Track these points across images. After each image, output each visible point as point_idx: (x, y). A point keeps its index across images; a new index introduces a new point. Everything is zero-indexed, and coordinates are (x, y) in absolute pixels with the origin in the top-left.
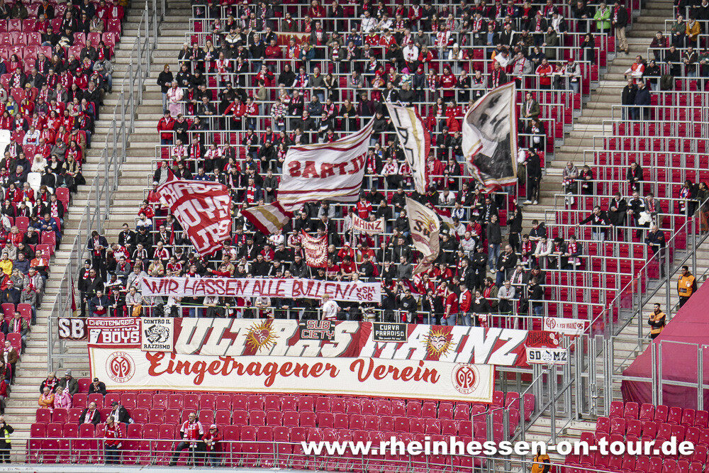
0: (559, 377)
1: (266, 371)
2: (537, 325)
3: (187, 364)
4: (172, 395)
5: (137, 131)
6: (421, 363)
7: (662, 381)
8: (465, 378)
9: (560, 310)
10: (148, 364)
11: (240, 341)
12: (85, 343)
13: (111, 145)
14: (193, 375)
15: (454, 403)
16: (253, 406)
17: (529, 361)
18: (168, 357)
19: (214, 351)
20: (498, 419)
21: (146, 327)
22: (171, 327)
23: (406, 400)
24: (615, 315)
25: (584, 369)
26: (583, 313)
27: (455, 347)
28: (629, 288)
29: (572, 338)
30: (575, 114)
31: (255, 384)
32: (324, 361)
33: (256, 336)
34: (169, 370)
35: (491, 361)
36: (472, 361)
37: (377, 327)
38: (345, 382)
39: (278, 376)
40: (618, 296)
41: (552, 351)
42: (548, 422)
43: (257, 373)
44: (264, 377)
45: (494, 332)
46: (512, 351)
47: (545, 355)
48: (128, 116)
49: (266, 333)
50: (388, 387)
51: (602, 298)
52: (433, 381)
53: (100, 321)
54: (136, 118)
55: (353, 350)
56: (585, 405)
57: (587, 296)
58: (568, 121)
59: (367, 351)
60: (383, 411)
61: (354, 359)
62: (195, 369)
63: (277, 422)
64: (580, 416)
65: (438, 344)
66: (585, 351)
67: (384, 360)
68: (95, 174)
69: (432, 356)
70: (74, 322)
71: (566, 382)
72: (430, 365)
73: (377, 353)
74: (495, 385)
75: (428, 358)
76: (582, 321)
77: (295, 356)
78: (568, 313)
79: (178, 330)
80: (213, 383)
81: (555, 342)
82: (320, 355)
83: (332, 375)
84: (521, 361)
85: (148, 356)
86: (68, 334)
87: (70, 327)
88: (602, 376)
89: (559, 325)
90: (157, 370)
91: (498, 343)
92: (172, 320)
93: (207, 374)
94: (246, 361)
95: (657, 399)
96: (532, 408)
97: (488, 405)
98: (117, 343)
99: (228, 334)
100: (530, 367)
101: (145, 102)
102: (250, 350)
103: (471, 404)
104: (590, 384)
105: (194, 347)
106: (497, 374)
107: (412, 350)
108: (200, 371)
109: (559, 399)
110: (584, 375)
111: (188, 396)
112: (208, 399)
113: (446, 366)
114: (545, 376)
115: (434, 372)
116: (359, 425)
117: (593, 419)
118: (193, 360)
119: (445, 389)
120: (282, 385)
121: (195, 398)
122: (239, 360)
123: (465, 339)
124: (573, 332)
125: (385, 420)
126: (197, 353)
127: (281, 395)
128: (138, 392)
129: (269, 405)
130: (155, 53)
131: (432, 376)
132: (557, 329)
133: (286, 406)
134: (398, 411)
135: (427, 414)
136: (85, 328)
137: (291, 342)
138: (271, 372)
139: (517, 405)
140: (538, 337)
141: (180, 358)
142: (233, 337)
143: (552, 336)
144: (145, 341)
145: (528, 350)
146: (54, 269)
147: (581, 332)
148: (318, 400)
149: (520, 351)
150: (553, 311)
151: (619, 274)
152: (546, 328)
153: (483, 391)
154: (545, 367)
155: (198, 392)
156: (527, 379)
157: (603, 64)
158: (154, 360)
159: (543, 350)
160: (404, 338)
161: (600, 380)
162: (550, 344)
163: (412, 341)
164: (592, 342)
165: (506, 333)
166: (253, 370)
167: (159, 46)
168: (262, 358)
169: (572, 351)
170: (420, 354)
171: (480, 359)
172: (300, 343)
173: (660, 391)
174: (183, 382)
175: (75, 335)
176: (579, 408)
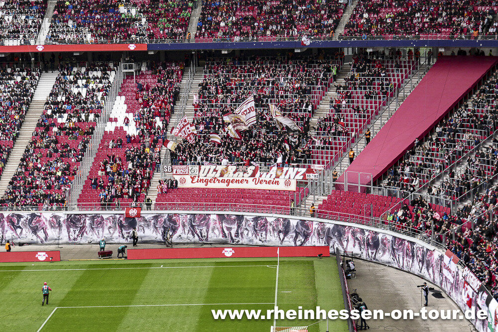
0: (316, 183)
1: (227, 182)
2: (309, 167)
3: (203, 180)
4: (198, 189)
5: (187, 108)
6: (274, 179)
7: (347, 184)
8: (288, 183)
9: (316, 162)
10: (191, 180)
11: (219, 173)
12: (172, 173)
13: (179, 113)
14: (205, 183)
15: (284, 191)
16: (223, 192)
17: (307, 178)
18: (197, 178)
19: (211, 175)
20: (298, 196)
21: (190, 168)
22: (198, 168)
23: (269, 190)
24: (333, 163)
25: (324, 180)
26: (323, 163)
27: (284, 174)
28: (337, 155)
29: (320, 170)
30: (321, 102)
31: (223, 186)
32: (244, 178)
33: (224, 171)
34: (198, 182)
35: (296, 178)
36: (289, 178)
37: (260, 168)
38: (251, 185)
39: (230, 183)
40: (334, 158)
41: (314, 175)
42: (313, 196)
43: (224, 182)
44: (226, 183)
45: (296, 169)
46: (302, 175)
47: (312, 176)
48: (184, 104)
49: (226, 170)
50: (264, 186)
51: (329, 158)
52: (278, 184)
53: (176, 167)
54: (186, 105)
55: (253, 175)
56: (324, 191)
57: (324, 158)
58: (318, 104)
59: (257, 175)
60: (262, 194)
61: (254, 178)
62: (205, 181)
63: (230, 197)
64: (322, 195)
65: (279, 173)
66: (324, 174)
67: (263, 178)
68: (174, 122)
69: (277, 177)
70: (169, 167)
71: (318, 184)
72: (277, 180)
73: (261, 176)
74: (297, 185)
75: (276, 177)
76: (323, 166)
77: (235, 177)
78: (319, 163)
79: (200, 169)
80: (211, 185)
81: (315, 172)
82: (243, 177)
83: (247, 183)
84: (304, 178)
85: (191, 177)
86: (167, 171)
87: (167, 169)
88: (329, 182)
89: (316, 167)
90: (193, 182)
91: (298, 173)
92: (198, 166)
93: (209, 183)
94: (221, 179)
95: (346, 189)
96: (308, 192)
97: (294, 192)
98: (181, 173)
99: (215, 170)
100: (307, 180)
101: (189, 100)
102: (222, 175)
103: (289, 191)
104: (326, 185)
105: (205, 174)
106: (297, 182)
107: (271, 175)
108: (207, 182)
109: (316, 189)
110: (323, 182)
111: (203, 189)
112: (210, 190)
113: (282, 180)
114: (312, 182)
115: (278, 181)
116: (255, 198)
117: (327, 195)
118: (205, 178)
119: (281, 187)
120: (233, 186)
121: (205, 190)
122: (219, 178)
123: (287, 171)
124: (320, 169)
125: (263, 197)
126: (206, 176)
127: (231, 189)
128: (188, 188)
129: (228, 192)
130: (192, 85)
131: (277, 183)
132: (316, 168)
133: (233, 192)
134: (267, 194)
135: (276, 194)
136: (172, 169)
137: (234, 173)
138: (228, 182)
139: (303, 191)
140: (310, 171)
141: (201, 178)
142: (217, 171)
143: (314, 170)
144: (190, 173)
145: (307, 174)
146: (162, 151)
147: (323, 169)
148: (243, 190)
149: (304, 175)
150: (314, 163)
151: (334, 151)
152: (312, 168)
153: (293, 187)
154: (312, 180)
155: (206, 188)
156: (306, 183)
157: (329, 87)
158: (193, 178)
159: (311, 174)
160: (269, 171)
161: (328, 184)
162: (313, 173)
163: (271, 172)
164: (326, 172)
165: (300, 169)
166: (223, 181)
167: (193, 83)
168: (225, 178)
169: (320, 175)
170: (274, 176)
171: (292, 177)
172: (237, 173)
173: (347, 187)
174: (202, 185)
175: (169, 171)
176: (322, 192)
